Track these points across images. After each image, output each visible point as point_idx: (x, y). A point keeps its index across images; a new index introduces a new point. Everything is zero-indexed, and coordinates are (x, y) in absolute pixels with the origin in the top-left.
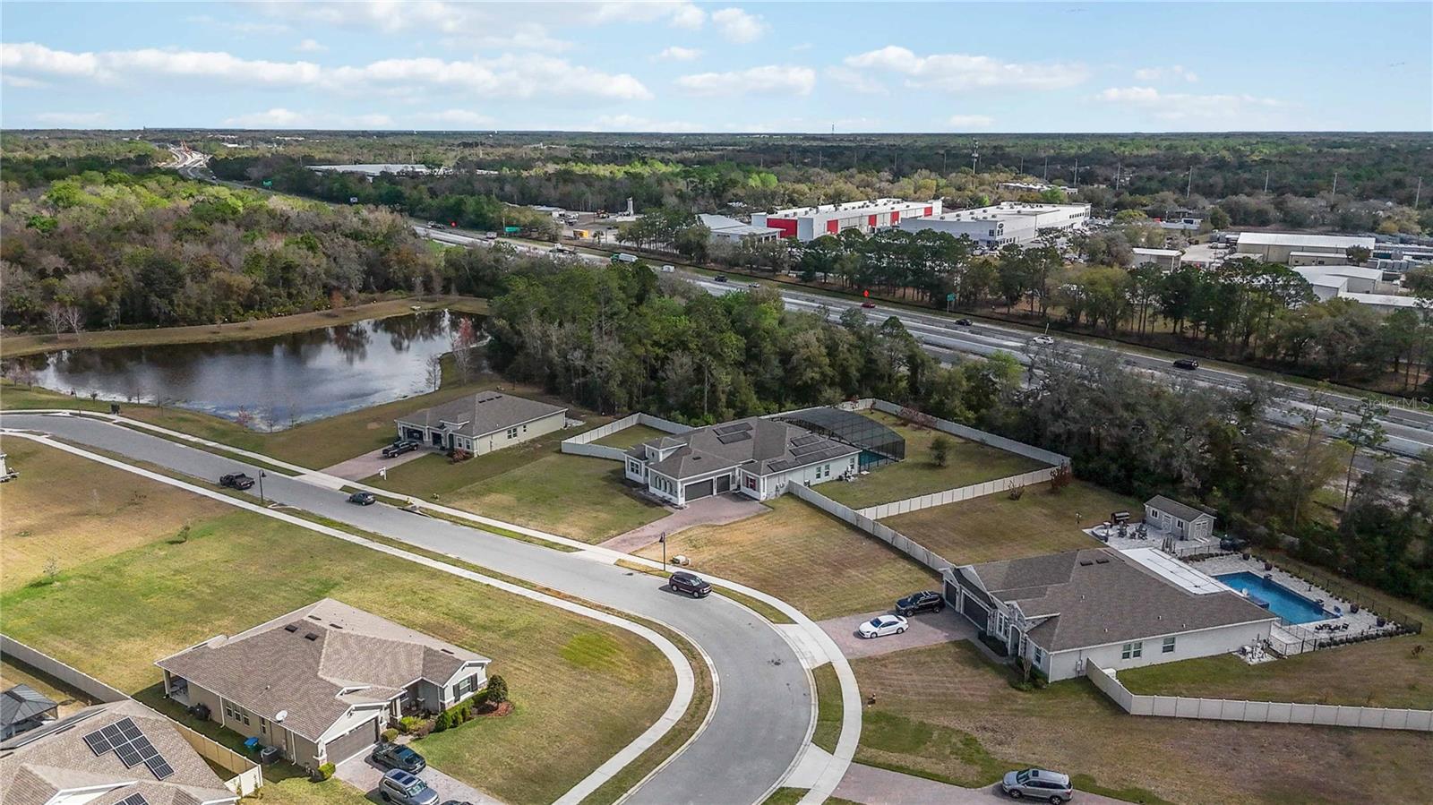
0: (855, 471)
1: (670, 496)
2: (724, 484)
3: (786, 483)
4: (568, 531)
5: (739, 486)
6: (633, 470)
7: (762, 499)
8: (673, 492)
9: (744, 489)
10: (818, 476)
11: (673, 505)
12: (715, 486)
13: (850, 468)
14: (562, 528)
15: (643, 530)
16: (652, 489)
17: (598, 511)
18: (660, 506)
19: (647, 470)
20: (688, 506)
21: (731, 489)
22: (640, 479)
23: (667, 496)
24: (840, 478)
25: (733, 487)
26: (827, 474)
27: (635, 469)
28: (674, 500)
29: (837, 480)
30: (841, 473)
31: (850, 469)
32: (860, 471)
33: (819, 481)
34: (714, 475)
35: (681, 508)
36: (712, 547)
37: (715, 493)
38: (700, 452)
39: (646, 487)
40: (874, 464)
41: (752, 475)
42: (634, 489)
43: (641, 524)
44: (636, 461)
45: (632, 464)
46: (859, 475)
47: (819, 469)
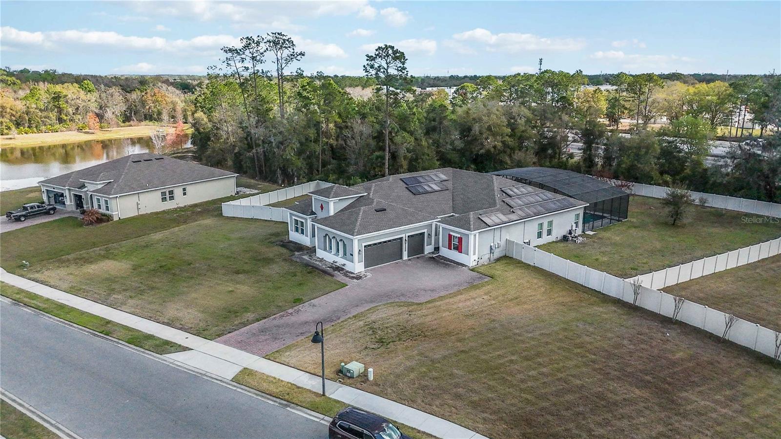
0: (579, 231)
1: (343, 261)
2: (417, 243)
3: (503, 243)
4: (180, 315)
5: (437, 249)
6: (297, 230)
7: (472, 264)
8: (348, 254)
9: (445, 252)
10: (540, 235)
11: (347, 274)
12: (405, 246)
13: (574, 225)
14: (172, 310)
15: (298, 311)
16: (320, 253)
17: (238, 283)
18: (330, 274)
19: (313, 226)
20: (369, 275)
21: (426, 253)
22: (305, 240)
23: (340, 261)
24: (565, 239)
25: (428, 249)
26: (549, 233)
27: (300, 228)
28: (349, 267)
29: (561, 241)
30: (564, 232)
31: (574, 228)
32: (583, 232)
33: (541, 241)
34: (404, 232)
35: (358, 278)
36: (409, 343)
37: (405, 256)
38: (384, 203)
39: (312, 250)
40: (598, 223)
41: (457, 232)
42: (297, 253)
43: (298, 301)
44: (300, 217)
45: (296, 221)
46: (584, 234)
47: (541, 225)
